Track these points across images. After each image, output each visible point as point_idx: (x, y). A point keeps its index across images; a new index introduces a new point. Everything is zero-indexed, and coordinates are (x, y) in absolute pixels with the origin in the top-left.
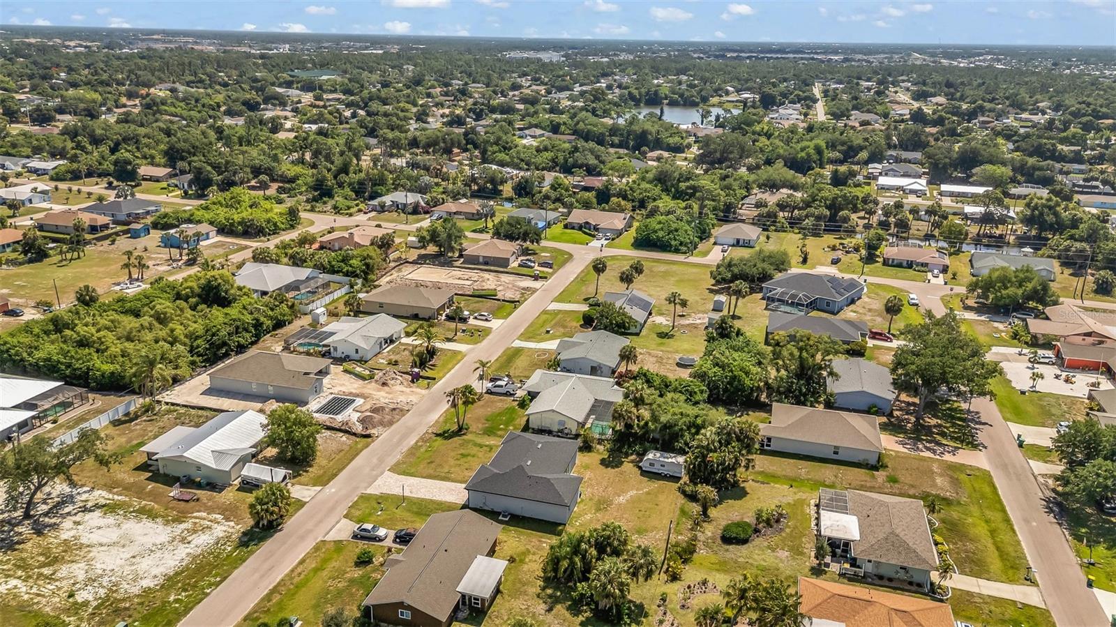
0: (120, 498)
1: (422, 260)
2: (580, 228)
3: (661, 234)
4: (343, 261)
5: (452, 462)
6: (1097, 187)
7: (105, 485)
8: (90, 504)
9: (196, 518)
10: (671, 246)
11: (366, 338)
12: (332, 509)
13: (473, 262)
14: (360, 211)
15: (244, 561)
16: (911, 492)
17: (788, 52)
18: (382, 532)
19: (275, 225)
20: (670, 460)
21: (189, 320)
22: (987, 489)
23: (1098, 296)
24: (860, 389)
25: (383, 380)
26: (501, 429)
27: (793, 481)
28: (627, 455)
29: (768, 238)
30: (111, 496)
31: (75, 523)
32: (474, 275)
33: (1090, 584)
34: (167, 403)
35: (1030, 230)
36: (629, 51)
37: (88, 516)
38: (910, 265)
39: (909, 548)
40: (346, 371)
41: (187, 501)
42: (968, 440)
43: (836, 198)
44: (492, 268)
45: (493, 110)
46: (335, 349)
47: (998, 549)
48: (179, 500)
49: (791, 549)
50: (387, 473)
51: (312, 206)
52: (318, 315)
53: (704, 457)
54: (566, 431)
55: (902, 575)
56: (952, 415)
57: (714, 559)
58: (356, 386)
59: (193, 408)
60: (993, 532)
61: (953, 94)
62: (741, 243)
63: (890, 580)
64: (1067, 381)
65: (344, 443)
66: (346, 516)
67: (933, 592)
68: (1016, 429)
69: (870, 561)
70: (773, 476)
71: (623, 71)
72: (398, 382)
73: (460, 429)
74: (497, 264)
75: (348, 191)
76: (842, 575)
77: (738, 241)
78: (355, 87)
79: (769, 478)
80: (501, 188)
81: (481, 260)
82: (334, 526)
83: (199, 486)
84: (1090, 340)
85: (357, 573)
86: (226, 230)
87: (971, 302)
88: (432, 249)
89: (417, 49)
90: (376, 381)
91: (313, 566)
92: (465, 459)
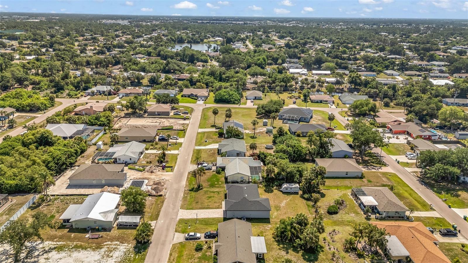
0: (60, 243)
1: (127, 116)
2: (189, 96)
3: (227, 97)
4: (96, 119)
5: (206, 201)
6: (361, 69)
7: (48, 239)
8: (47, 249)
9: (107, 245)
10: (231, 101)
11: (134, 153)
12: (168, 230)
13: (153, 115)
14: (82, 96)
15: (144, 259)
16: (378, 185)
17: (221, 21)
18: (198, 235)
19: (45, 105)
20: (294, 186)
21: (38, 154)
22: (399, 180)
23: (386, 108)
24: (341, 150)
25: (150, 171)
26: (216, 184)
27: (337, 187)
28: (273, 187)
29: (266, 95)
30: (55, 243)
31: (45, 259)
32: (158, 120)
33: (450, 207)
34: (52, 195)
35: (351, 86)
36: (156, 20)
37: (50, 255)
38: (321, 102)
39: (396, 205)
40: (130, 169)
41: (97, 238)
42: (381, 163)
43: (284, 78)
44: (162, 116)
45: (115, 47)
46: (120, 159)
47: (415, 200)
48: (93, 239)
49: (354, 213)
50: (180, 210)
51: (57, 95)
52: (100, 145)
53: (310, 183)
54: (244, 181)
55: (397, 215)
56: (370, 155)
57: (330, 221)
58: (139, 175)
59: (67, 195)
60: (410, 194)
61: (293, 36)
62: (257, 98)
63: (393, 217)
64: (397, 138)
65: (151, 201)
66: (176, 231)
67: (408, 219)
68: (394, 157)
69: (385, 212)
70: (329, 187)
71: (160, 28)
72: (157, 170)
73: (199, 186)
74: (165, 115)
75: (71, 87)
76: (377, 219)
77: (256, 98)
78: (38, 37)
79: (329, 188)
80: (141, 81)
81: (156, 113)
82: (174, 237)
83: (98, 230)
84: (396, 123)
85: (200, 254)
86: (20, 109)
87: (349, 113)
88: (130, 110)
89: (55, 19)
90: (147, 171)
91: (177, 255)
92: (210, 199)
